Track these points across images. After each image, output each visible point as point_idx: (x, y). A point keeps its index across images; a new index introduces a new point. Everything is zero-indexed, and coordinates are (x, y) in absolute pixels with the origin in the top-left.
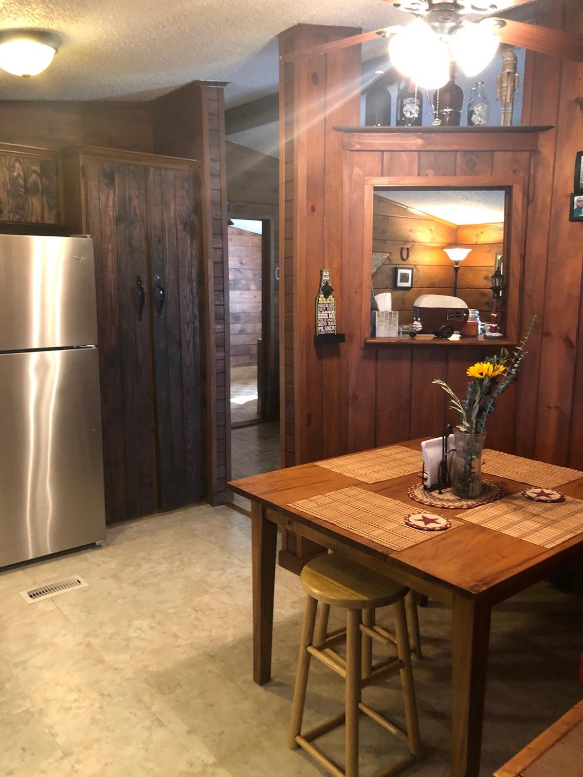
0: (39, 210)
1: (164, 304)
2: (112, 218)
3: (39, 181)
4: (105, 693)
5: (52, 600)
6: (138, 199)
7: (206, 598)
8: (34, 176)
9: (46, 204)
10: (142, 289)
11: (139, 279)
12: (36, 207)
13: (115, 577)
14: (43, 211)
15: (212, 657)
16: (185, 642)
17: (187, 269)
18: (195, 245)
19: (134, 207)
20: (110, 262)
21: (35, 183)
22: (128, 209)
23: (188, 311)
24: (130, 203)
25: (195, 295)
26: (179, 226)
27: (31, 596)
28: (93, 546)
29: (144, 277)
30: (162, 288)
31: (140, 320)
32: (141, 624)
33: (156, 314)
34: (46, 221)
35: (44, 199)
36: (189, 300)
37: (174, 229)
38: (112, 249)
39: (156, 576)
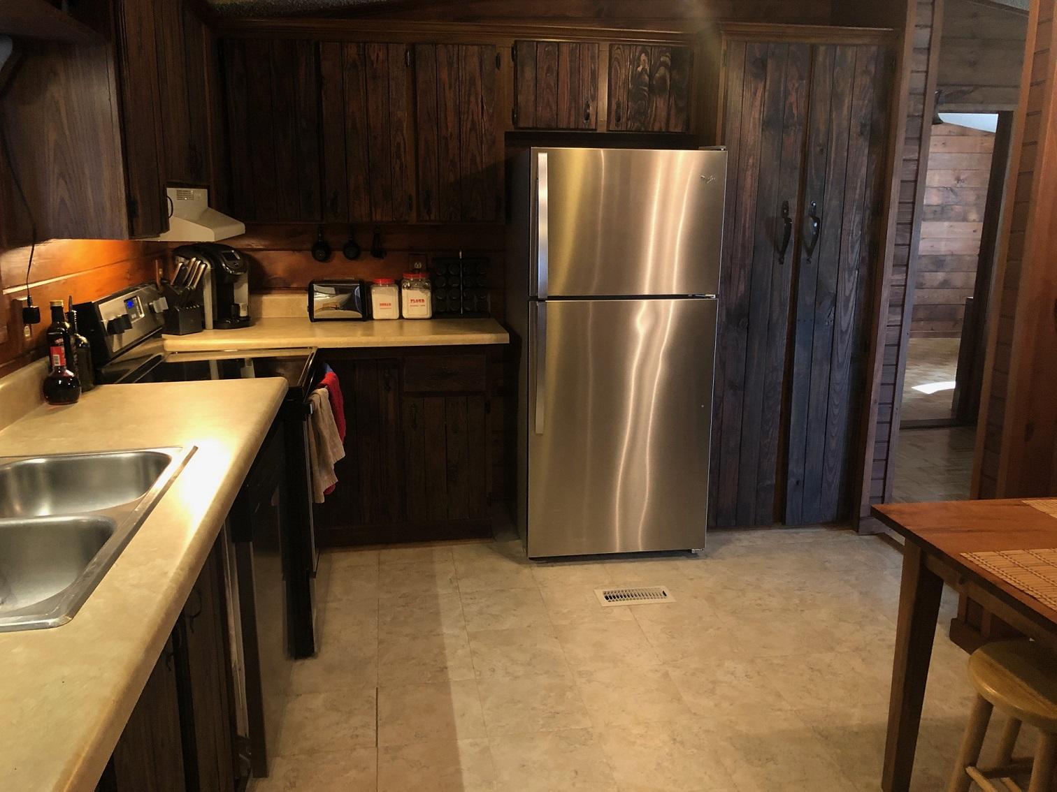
0: (664, 114)
1: (818, 240)
2: (757, 121)
3: (668, 76)
4: (679, 739)
5: (630, 609)
6: (797, 92)
7: (828, 657)
8: (662, 70)
9: (673, 106)
10: (788, 220)
11: (786, 206)
12: (660, 111)
13: (710, 599)
14: (669, 115)
15: (825, 737)
16: (789, 707)
17: (858, 192)
18: (874, 156)
19: (791, 105)
20: (749, 182)
21: (663, 78)
22: (781, 107)
23: (852, 252)
24: (786, 99)
25: (866, 229)
26: (853, 129)
27: (607, 598)
28: (686, 553)
29: (793, 203)
30: (818, 219)
31: (782, 263)
32: (735, 668)
33: (804, 256)
34: (671, 130)
35: (672, 101)
36: (856, 235)
37: (846, 135)
38: (753, 164)
39: (764, 611)
